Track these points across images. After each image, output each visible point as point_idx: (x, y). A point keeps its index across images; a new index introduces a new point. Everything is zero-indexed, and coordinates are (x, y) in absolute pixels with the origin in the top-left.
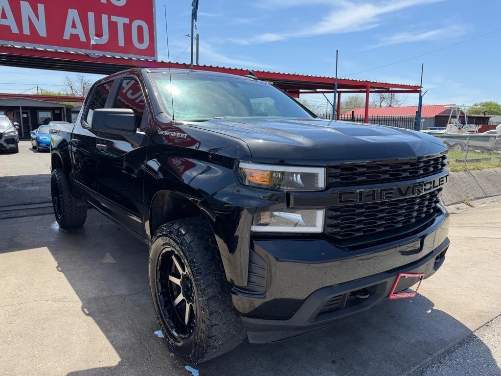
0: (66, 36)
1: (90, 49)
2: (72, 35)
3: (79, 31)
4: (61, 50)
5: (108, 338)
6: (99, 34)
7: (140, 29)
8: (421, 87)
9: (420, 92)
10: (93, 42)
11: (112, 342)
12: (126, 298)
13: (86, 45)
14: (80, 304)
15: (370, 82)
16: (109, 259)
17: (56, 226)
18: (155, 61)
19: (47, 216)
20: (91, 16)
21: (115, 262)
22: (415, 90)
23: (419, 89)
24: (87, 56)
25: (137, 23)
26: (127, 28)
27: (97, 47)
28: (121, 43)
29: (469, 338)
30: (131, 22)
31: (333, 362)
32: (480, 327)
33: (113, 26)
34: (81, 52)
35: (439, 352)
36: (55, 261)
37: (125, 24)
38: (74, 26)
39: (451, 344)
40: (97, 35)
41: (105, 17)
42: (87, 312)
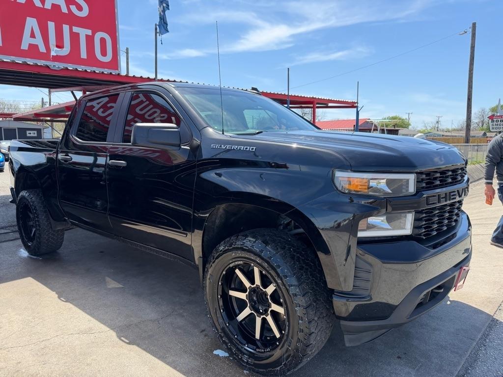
0: (24, 46)
1: (50, 60)
2: (31, 45)
3: (39, 41)
4: (19, 60)
5: (168, 364)
6: (60, 46)
7: (103, 41)
8: (357, 103)
9: (357, 107)
10: (53, 53)
11: (175, 368)
12: (160, 322)
13: (46, 56)
14: (114, 334)
15: (315, 98)
16: (113, 284)
17: (24, 253)
18: (119, 74)
19: (4, 243)
20: (51, 26)
21: (121, 286)
22: (353, 105)
23: (356, 105)
24: (48, 67)
25: (99, 35)
26: (90, 40)
27: (57, 58)
28: (84, 55)
29: (493, 322)
30: (94, 33)
31: (399, 357)
32: (496, 312)
33: (75, 37)
34: (41, 63)
35: (479, 337)
36: (52, 292)
37: (87, 36)
38: (33, 35)
39: (484, 329)
40: (58, 46)
41: (66, 28)
42: (127, 341)
